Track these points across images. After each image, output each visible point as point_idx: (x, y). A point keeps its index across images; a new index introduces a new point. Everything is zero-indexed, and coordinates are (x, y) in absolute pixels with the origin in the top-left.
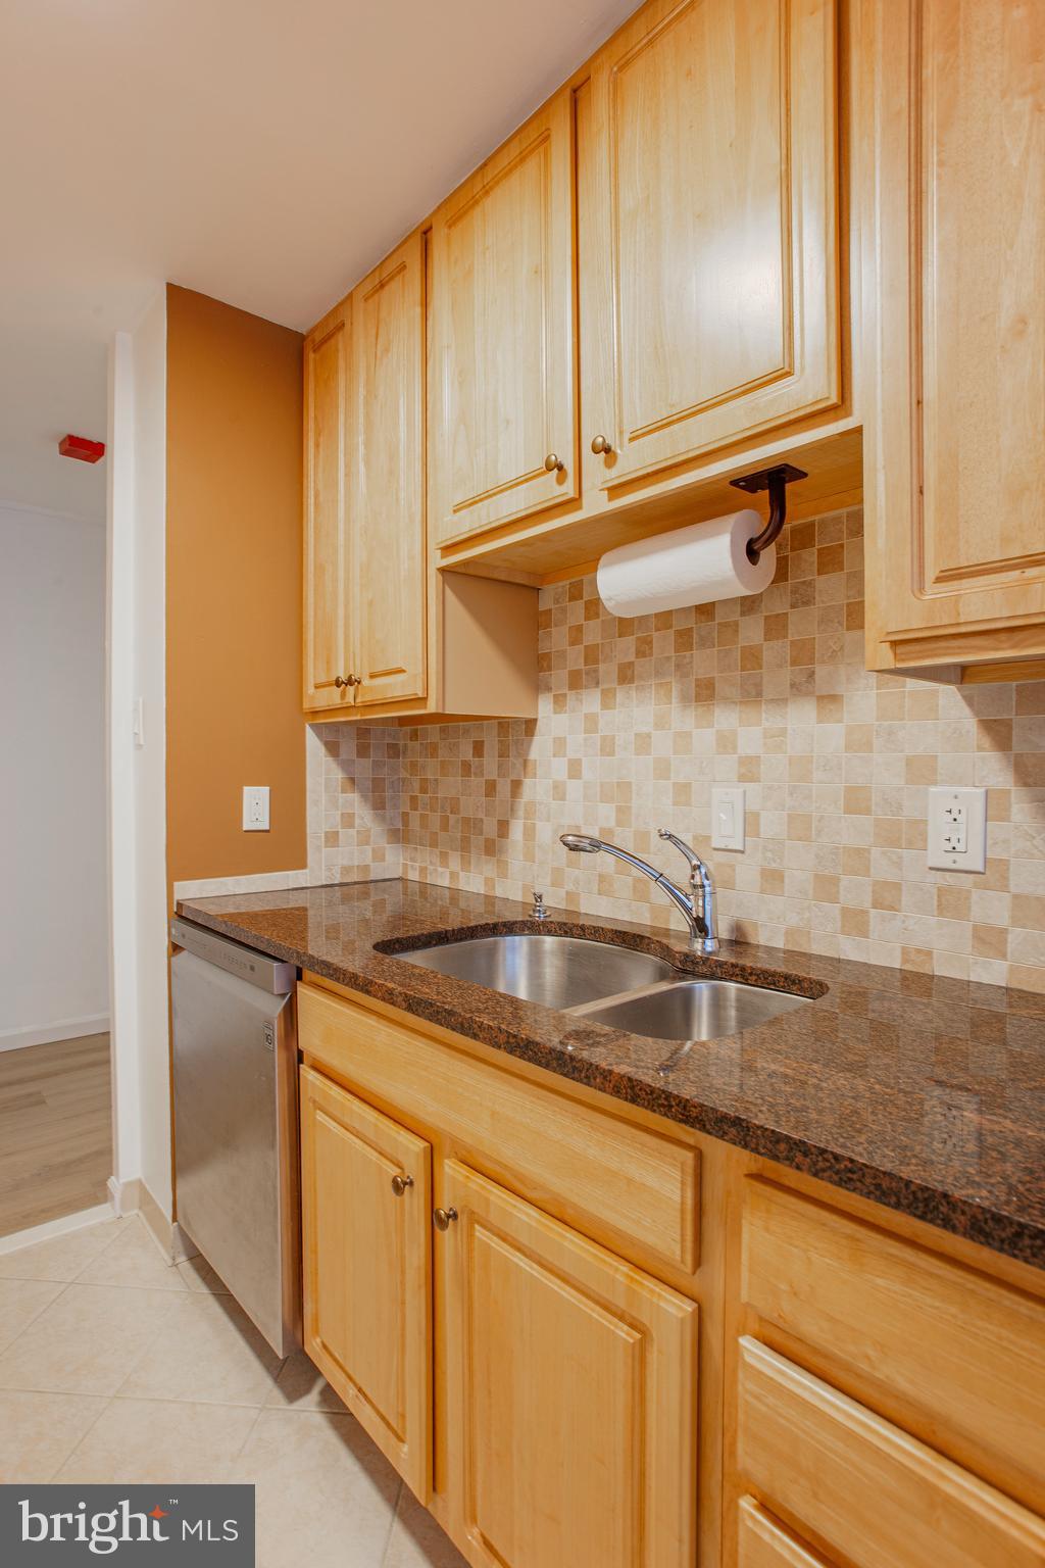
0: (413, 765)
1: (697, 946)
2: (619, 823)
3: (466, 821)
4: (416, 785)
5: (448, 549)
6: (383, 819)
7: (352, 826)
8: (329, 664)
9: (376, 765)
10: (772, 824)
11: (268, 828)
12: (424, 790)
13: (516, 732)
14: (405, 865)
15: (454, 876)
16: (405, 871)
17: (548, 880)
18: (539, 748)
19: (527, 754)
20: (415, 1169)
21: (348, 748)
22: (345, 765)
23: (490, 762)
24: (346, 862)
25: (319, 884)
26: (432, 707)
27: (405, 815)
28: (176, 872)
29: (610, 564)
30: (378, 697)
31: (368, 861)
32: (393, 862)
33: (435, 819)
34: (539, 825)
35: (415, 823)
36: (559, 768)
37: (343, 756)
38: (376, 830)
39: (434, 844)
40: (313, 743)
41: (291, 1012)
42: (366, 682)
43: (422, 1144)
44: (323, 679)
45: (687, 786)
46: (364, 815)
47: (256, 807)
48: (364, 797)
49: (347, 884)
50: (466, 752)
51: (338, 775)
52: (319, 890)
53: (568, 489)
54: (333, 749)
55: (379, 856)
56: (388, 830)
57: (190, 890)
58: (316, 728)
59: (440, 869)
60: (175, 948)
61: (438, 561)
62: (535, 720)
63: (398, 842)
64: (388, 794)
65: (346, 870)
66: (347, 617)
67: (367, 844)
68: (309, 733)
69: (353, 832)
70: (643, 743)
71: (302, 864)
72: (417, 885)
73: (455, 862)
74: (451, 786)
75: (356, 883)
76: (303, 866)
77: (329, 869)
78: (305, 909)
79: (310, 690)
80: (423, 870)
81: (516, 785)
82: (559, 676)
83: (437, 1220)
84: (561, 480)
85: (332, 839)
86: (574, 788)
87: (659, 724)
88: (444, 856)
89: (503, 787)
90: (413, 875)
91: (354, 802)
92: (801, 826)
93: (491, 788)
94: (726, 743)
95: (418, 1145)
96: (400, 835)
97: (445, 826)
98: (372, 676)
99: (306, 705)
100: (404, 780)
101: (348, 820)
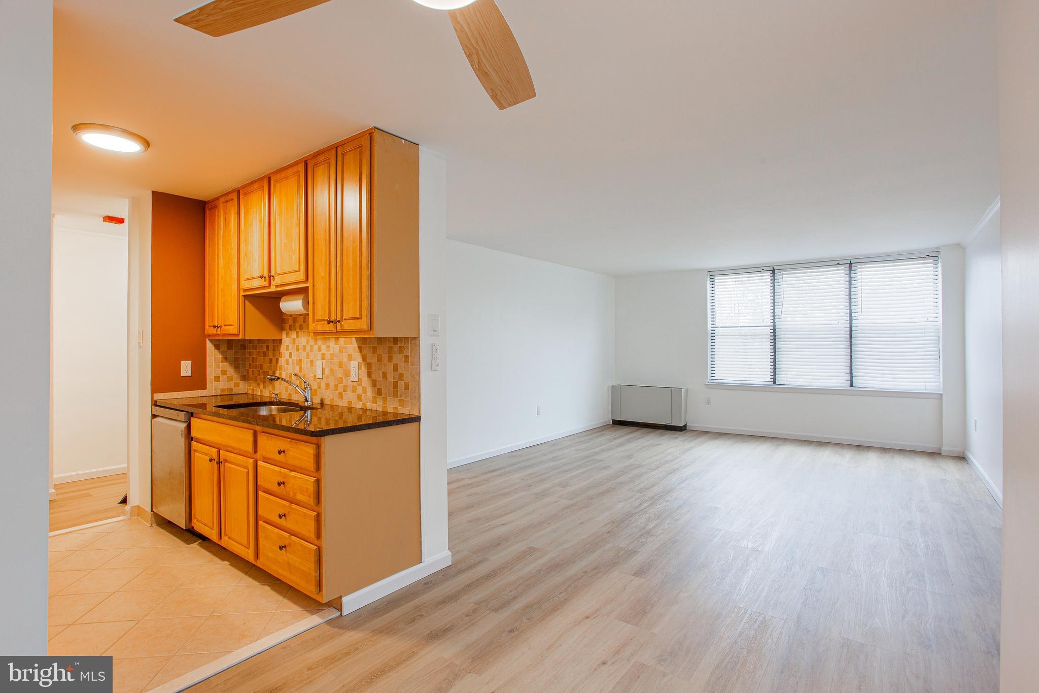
0: (250, 352)
1: (306, 404)
2: (300, 372)
3: (264, 372)
4: (251, 359)
5: (245, 290)
6: (238, 372)
7: (225, 374)
8: (213, 319)
9: (235, 352)
10: (327, 371)
11: (190, 375)
12: (253, 361)
13: (278, 342)
14: (247, 388)
15: (261, 391)
16: (248, 391)
17: (284, 390)
18: (283, 348)
19: (280, 350)
20: (215, 456)
21: (224, 347)
22: (222, 353)
23: (271, 352)
24: (223, 388)
25: (212, 395)
26: (240, 337)
27: (248, 371)
28: (154, 391)
29: (283, 301)
30: (226, 332)
31: (232, 387)
32: (243, 387)
33: (256, 371)
34: (283, 372)
35: (250, 374)
36: (287, 354)
37: (222, 349)
38: (236, 376)
39: (256, 381)
40: (209, 345)
41: (189, 427)
42: (223, 327)
43: (216, 450)
44: (211, 324)
45: (312, 361)
46: (230, 371)
47: (186, 368)
48: (231, 364)
49: (223, 395)
50: (264, 349)
51: (220, 356)
52: (212, 397)
53: (266, 284)
54: (217, 347)
55: (237, 385)
56: (241, 376)
57: (159, 396)
58: (211, 341)
59: (257, 389)
60: (154, 416)
61: (242, 293)
62: (282, 339)
63: (245, 380)
64: (241, 363)
65: (223, 390)
66: (218, 305)
67: (232, 380)
68: (208, 341)
69: (226, 376)
70: (304, 348)
71: (204, 387)
72: (259, 396)
73: (261, 386)
74: (260, 360)
75: (227, 395)
76: (206, 389)
77: (215, 389)
78: (206, 404)
79: (207, 327)
80: (253, 390)
81: (277, 360)
82: (287, 326)
83: (219, 463)
84: (265, 281)
85: (217, 379)
86: (290, 361)
87: (308, 343)
88: (259, 384)
89: (274, 361)
90: (250, 392)
91: (226, 366)
92: (332, 371)
93: (271, 360)
94: (320, 349)
95: (215, 450)
96: (244, 378)
97: (259, 375)
98: (225, 326)
99: (206, 333)
100: (247, 358)
101: (224, 372)
